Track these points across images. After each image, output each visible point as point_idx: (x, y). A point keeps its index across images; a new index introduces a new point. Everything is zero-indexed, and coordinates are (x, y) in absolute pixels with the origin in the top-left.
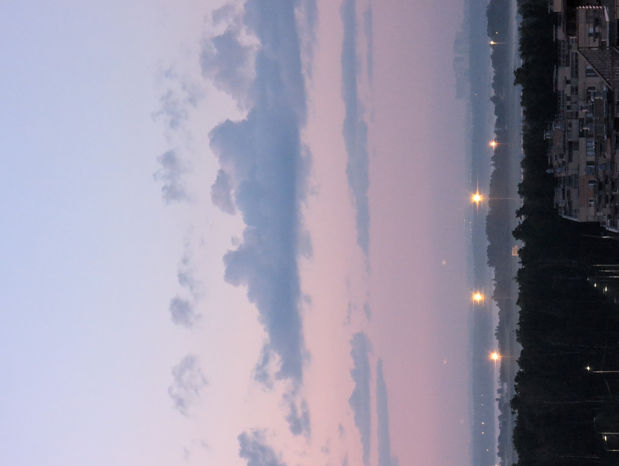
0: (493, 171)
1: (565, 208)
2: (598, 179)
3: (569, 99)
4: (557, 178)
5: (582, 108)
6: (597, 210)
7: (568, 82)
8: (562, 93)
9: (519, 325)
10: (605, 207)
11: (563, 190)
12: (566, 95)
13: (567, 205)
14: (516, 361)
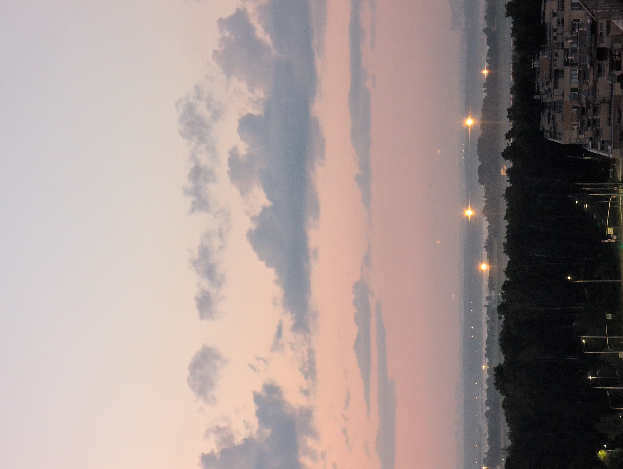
0: (484, 97)
1: (550, 131)
2: (581, 104)
3: (555, 30)
4: (543, 103)
5: (567, 39)
6: (580, 133)
7: (554, 15)
8: (548, 25)
9: (506, 239)
10: (587, 131)
11: (549, 115)
12: (553, 26)
13: (553, 129)
14: (503, 271)
